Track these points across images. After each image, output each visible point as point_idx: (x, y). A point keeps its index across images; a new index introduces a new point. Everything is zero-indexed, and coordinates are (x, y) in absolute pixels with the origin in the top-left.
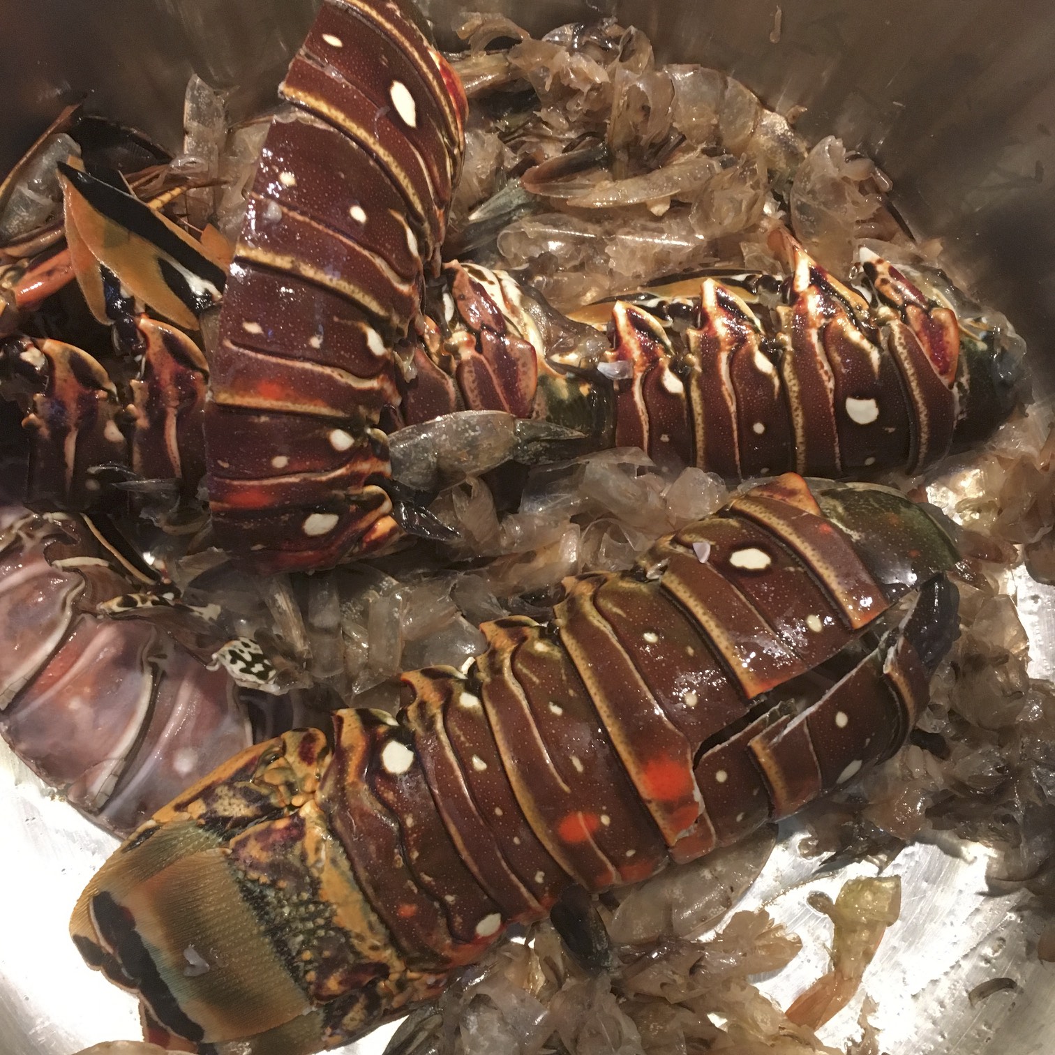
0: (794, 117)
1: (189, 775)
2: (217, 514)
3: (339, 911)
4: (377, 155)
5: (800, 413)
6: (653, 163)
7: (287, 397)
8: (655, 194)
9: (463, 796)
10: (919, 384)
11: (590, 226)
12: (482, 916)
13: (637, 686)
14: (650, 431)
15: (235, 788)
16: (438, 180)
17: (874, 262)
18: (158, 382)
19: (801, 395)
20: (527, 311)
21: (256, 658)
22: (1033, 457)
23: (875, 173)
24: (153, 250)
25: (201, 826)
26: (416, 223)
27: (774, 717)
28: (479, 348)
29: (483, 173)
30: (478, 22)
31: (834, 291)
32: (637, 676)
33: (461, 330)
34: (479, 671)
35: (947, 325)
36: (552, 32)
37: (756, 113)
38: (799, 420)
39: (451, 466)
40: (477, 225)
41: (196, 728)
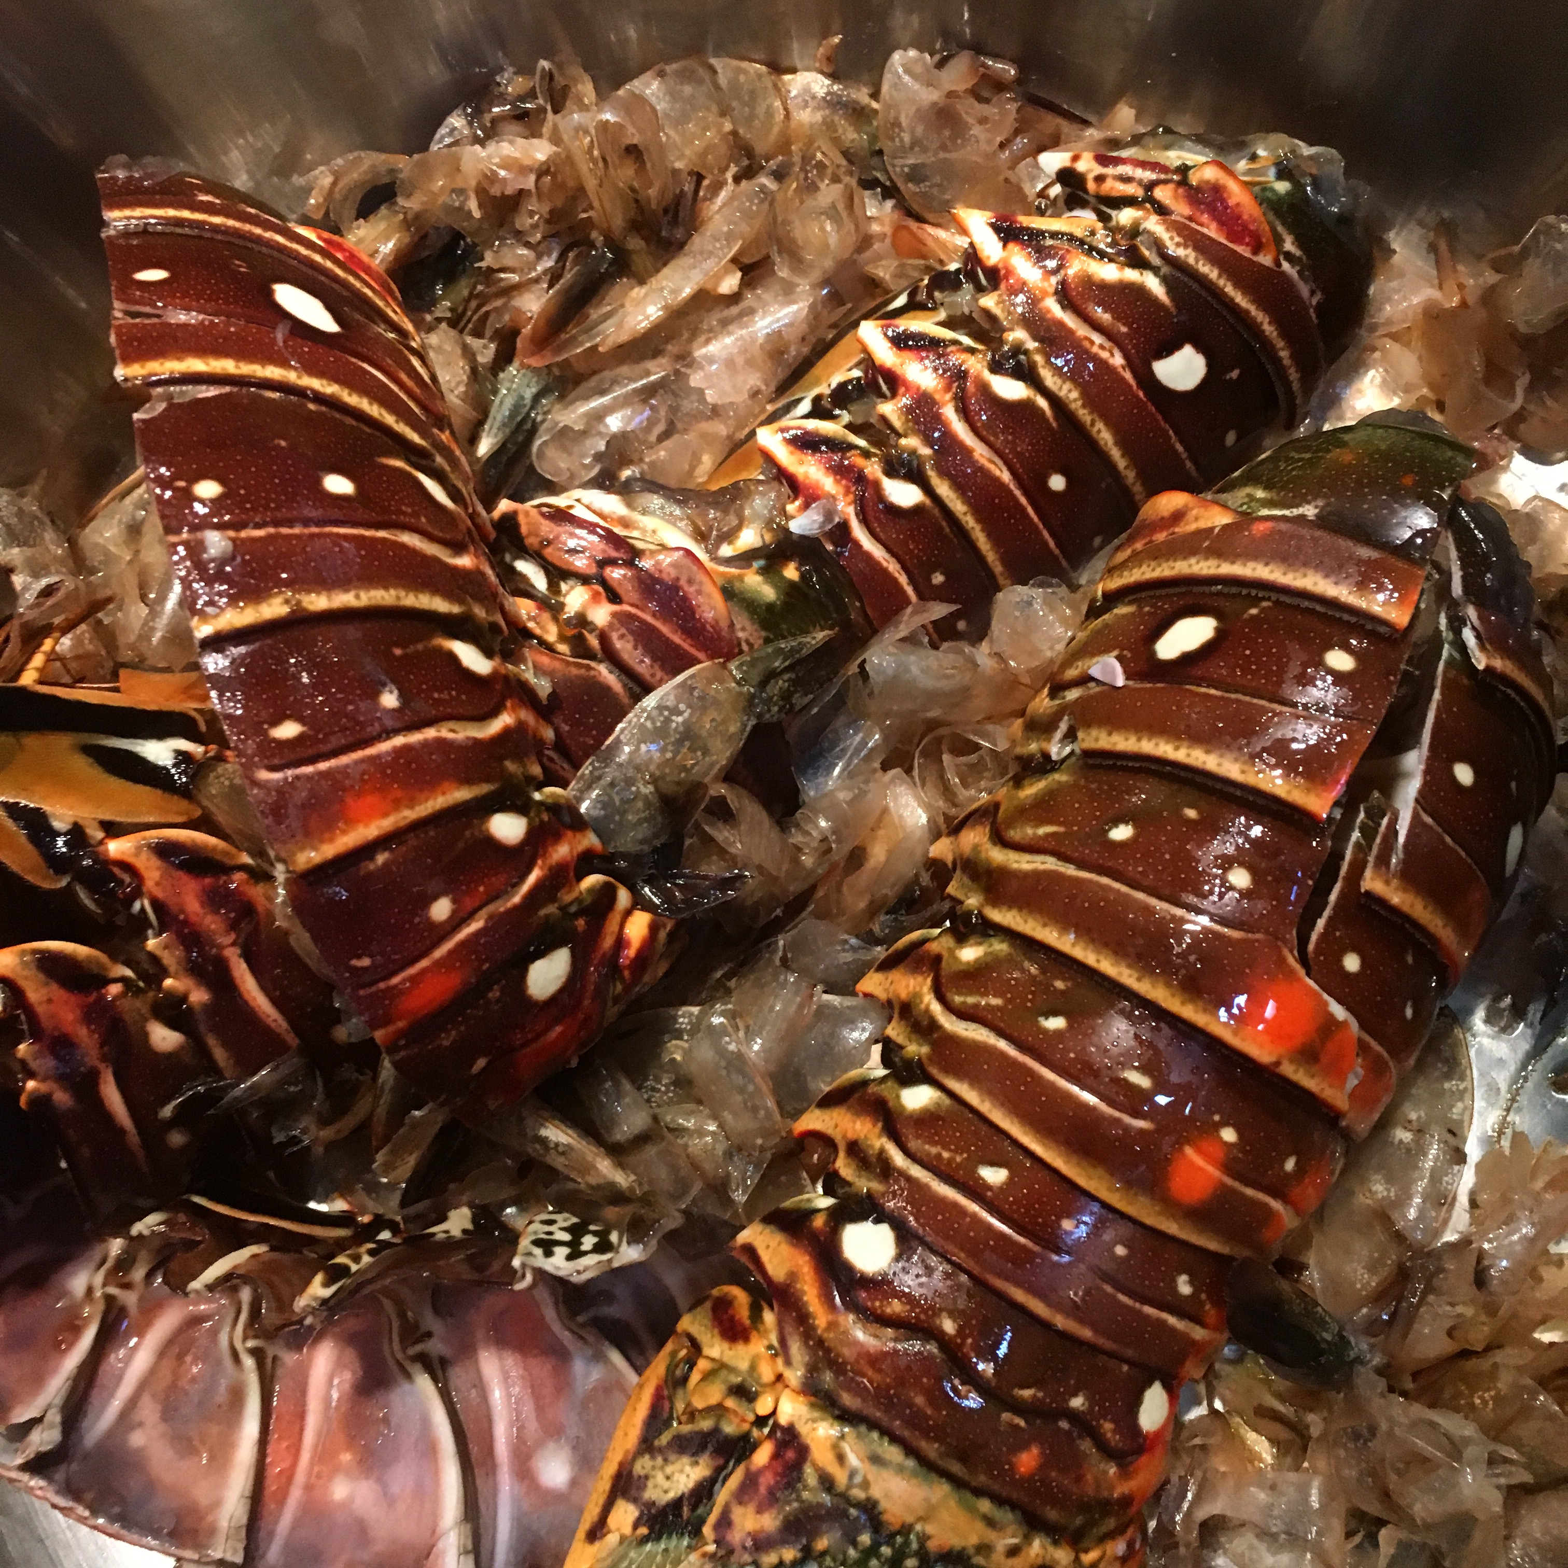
0: (829, 59)
1: (574, 1483)
2: (392, 1049)
3: (930, 1529)
4: (313, 391)
5: (1100, 425)
6: (679, 234)
7: (397, 805)
8: (711, 265)
9: (1002, 1235)
10: (1236, 285)
11: (650, 365)
12: (1136, 1402)
13: (1149, 911)
14: (912, 581)
15: (660, 1450)
16: (417, 390)
17: (1068, 164)
18: (186, 923)
19: (1089, 400)
20: (644, 512)
21: (577, 1232)
22: (1436, 301)
23: (984, 65)
24: (63, 742)
25: (644, 1540)
26: (424, 462)
27: (1369, 833)
28: (614, 597)
29: (458, 384)
30: (328, 181)
31: (1041, 233)
32: (1140, 896)
33: (572, 588)
34: (902, 1047)
35: (1221, 182)
36: (437, 136)
37: (775, 86)
38: (1105, 436)
39: (678, 783)
40: (495, 456)
41: (540, 1409)
